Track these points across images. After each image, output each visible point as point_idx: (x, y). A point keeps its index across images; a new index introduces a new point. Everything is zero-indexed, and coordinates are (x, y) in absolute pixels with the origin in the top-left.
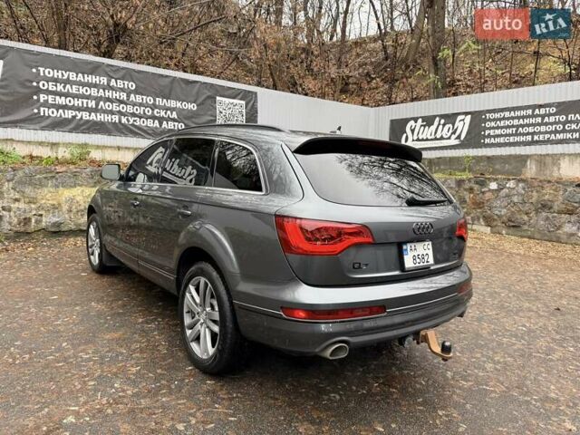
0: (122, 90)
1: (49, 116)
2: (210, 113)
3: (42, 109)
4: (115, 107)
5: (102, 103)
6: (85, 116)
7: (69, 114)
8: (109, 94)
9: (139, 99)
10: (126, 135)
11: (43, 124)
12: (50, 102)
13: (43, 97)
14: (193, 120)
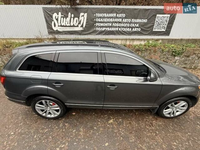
0: (120, 18)
1: (98, 30)
3: (97, 28)
4: (117, 25)
5: (113, 24)
6: (108, 29)
7: (104, 29)
8: (116, 20)
9: (125, 20)
10: (120, 35)
11: (97, 33)
12: (99, 25)
13: (97, 24)
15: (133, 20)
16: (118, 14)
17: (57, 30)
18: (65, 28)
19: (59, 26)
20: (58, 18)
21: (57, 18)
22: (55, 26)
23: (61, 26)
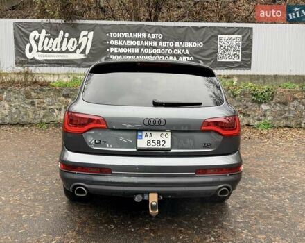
0: (155, 40)
2: (213, 47)
3: (111, 56)
4: (150, 51)
5: (142, 49)
6: (133, 58)
7: (125, 58)
8: (147, 43)
9: (164, 44)
12: (115, 52)
13: (112, 49)
14: (200, 54)
15: (178, 44)
16: (149, 35)
17: (33, 59)
18: (49, 54)
19: (38, 51)
20: (39, 39)
21: (36, 38)
22: (31, 50)
23: (43, 51)
